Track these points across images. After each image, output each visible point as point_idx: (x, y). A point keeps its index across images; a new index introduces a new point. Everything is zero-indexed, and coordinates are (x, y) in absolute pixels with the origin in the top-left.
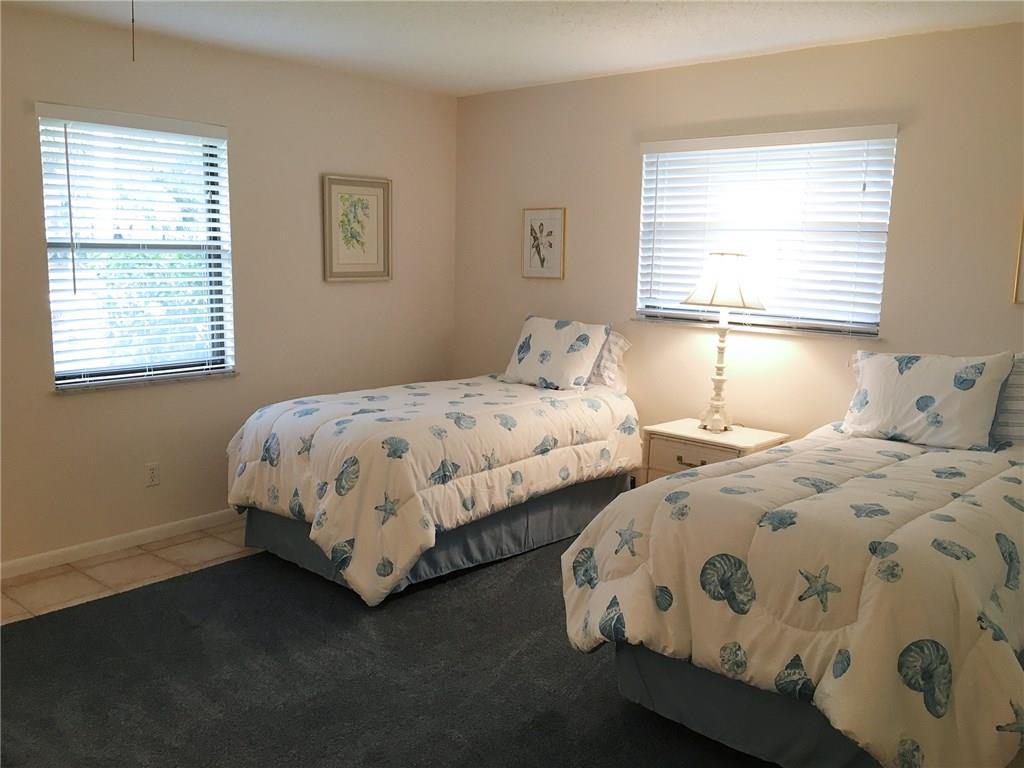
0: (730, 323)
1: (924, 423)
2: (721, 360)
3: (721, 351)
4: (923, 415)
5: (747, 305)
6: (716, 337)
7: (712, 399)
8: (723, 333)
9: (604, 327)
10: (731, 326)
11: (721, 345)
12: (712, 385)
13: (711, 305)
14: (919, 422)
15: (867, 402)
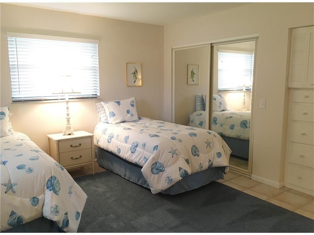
0: (69, 99)
1: (130, 116)
2: (68, 111)
3: (68, 108)
4: (129, 115)
5: (75, 92)
6: (65, 104)
7: (67, 125)
8: (67, 102)
9: (7, 108)
10: (70, 100)
11: (67, 106)
12: (66, 120)
13: (62, 93)
14: (129, 116)
15: (115, 115)
